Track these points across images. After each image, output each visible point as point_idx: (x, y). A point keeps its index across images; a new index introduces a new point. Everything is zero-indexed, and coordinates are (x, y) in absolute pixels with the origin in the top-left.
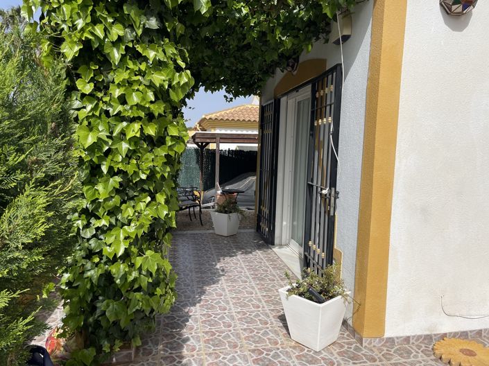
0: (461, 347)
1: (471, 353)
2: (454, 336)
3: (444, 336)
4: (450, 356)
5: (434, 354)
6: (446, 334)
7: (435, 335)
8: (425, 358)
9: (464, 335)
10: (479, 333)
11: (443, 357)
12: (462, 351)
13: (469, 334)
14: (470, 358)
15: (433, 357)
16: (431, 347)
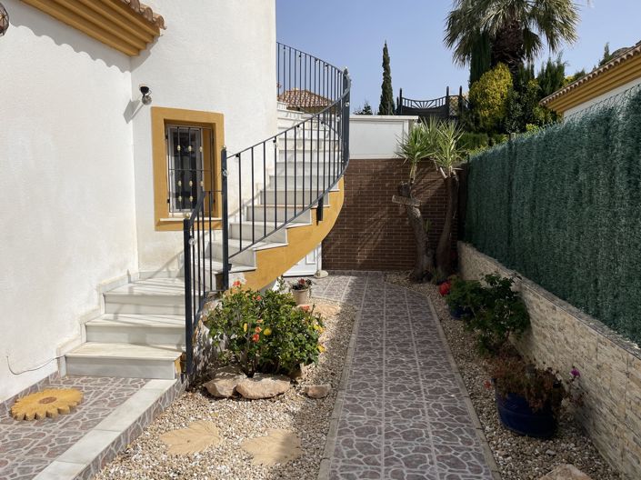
0: (38, 400)
1: (51, 400)
2: (25, 395)
3: (15, 399)
4: (34, 412)
5: (16, 418)
6: (17, 395)
7: (7, 401)
8: (9, 426)
9: (34, 389)
10: (47, 381)
11: (27, 415)
12: (42, 402)
13: (38, 386)
14: (52, 404)
15: (16, 422)
16: (7, 415)
